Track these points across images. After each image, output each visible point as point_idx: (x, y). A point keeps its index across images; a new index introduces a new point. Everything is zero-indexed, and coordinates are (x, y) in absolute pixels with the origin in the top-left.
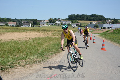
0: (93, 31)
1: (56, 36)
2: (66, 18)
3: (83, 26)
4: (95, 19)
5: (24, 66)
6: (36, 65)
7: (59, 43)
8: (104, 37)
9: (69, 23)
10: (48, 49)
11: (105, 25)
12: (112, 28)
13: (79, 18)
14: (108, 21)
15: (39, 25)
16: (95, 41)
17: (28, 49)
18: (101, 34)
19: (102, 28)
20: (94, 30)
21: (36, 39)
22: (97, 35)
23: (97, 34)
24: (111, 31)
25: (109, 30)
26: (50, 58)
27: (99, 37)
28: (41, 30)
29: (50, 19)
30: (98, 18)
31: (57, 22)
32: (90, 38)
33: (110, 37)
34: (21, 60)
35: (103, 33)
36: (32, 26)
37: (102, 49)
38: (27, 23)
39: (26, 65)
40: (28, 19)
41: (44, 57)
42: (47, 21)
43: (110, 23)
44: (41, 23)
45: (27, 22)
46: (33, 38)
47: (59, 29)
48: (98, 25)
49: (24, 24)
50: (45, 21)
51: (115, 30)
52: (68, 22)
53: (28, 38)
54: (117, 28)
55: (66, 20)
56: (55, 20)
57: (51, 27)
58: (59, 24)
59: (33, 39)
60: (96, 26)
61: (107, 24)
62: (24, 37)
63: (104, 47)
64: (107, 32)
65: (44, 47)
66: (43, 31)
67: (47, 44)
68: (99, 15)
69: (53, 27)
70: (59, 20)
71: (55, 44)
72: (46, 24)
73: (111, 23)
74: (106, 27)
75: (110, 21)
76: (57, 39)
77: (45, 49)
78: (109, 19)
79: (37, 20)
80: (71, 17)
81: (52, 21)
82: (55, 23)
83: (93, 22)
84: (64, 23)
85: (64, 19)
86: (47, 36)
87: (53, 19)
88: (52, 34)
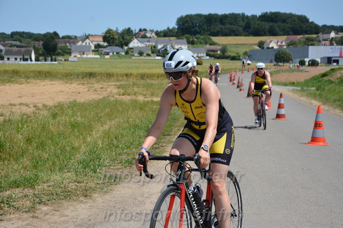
1: (134, 97)
2: (168, 28)
3: (233, 58)
4: (278, 30)
5: (31, 209)
6: (75, 203)
8: (314, 96)
9: (179, 46)
10: (111, 146)
11: (316, 52)
13: (219, 27)
14: (325, 36)
15: (66, 56)
16: (282, 111)
17: (37, 148)
18: (302, 86)
19: (302, 63)
20: (277, 72)
21: (60, 106)
22: (288, 87)
23: (286, 85)
24: (338, 74)
25: (333, 69)
27: (296, 96)
28: (78, 75)
29: (109, 31)
30: (287, 26)
31: (135, 43)
33: (336, 97)
34: (17, 190)
35: (307, 83)
36: (41, 58)
37: (314, 140)
38: (18, 46)
39: (38, 206)
40: (23, 33)
41: (100, 175)
42: (97, 39)
43: (331, 44)
44: (73, 47)
45: (18, 43)
46: (50, 103)
47: (144, 68)
48: (287, 50)
49: (8, 53)
50: (87, 41)
52: (178, 44)
53: (31, 106)
55: (166, 34)
56: (128, 38)
57: (112, 61)
58: (143, 51)
59: (49, 110)
60: (281, 58)
61: (323, 47)
62: (13, 103)
63: (320, 133)
64: (324, 75)
66: (83, 78)
68: (291, 16)
69: (119, 60)
70: (142, 34)
72: (93, 51)
73: (338, 43)
74: (319, 60)
75: (333, 35)
76: (141, 109)
77: (100, 145)
78: (327, 29)
79: (59, 38)
80: (186, 25)
81: (117, 41)
82: (126, 48)
83: (268, 41)
84: (162, 46)
85: (161, 32)
86: (102, 97)
87: (119, 32)
88: (119, 88)
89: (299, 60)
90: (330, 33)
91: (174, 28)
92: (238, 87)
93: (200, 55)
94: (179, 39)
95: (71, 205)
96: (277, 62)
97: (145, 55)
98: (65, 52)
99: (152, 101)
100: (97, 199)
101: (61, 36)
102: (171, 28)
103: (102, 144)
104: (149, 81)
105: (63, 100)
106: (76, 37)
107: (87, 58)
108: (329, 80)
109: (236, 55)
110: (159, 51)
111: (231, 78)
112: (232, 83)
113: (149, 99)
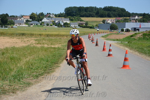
0: (108, 35)
1: (43, 45)
2: (61, 13)
3: (91, 28)
4: (112, 15)
6: (7, 96)
7: (49, 57)
8: (126, 46)
9: (66, 22)
10: (29, 68)
11: (129, 25)
12: (141, 30)
13: (84, 13)
14: (133, 18)
15: (12, 25)
16: (111, 53)
18: (121, 41)
19: (122, 30)
20: (110, 34)
21: (7, 49)
22: (115, 41)
23: (114, 40)
24: (138, 36)
25: (136, 34)
26: (33, 84)
27: (118, 45)
28: (17, 35)
29: (33, 14)
30: (116, 13)
31: (45, 20)
32: (104, 48)
33: (136, 46)
35: (124, 40)
37: (124, 66)
41: (22, 82)
43: (136, 22)
44: (15, 21)
46: (2, 48)
47: (49, 31)
48: (116, 24)
50: (22, 18)
51: (145, 33)
52: (65, 20)
54: (148, 30)
55: (60, 16)
56: (42, 17)
57: (34, 28)
58: (49, 23)
60: (113, 28)
61: (132, 23)
63: (127, 63)
64: (132, 36)
65: (22, 64)
66: (19, 36)
67: (28, 59)
68: (117, 8)
69: (37, 28)
70: (48, 16)
71: (42, 59)
72: (25, 23)
74: (130, 29)
75: (137, 17)
76: (45, 51)
77: (24, 68)
78: (134, 15)
79: (9, 17)
80: (69, 11)
81: (36, 19)
82: (41, 22)
83: (107, 20)
84: (58, 21)
85: (57, 15)
86: (27, 45)
87: (38, 14)
88: (36, 41)
89: (121, 29)
90: (135, 17)
91: (63, 13)
92: (92, 41)
93: (75, 26)
94: (66, 18)
95: (5, 97)
96: (111, 30)
97: (49, 25)
98: (12, 23)
99: (51, 47)
100: (19, 94)
101: (9, 16)
102: (62, 13)
103: (25, 67)
104: (51, 38)
105: (8, 46)
106: (17, 16)
107: (22, 26)
108: (134, 38)
109: (92, 26)
110: (56, 23)
111: (89, 37)
112: (89, 39)
113: (50, 46)
